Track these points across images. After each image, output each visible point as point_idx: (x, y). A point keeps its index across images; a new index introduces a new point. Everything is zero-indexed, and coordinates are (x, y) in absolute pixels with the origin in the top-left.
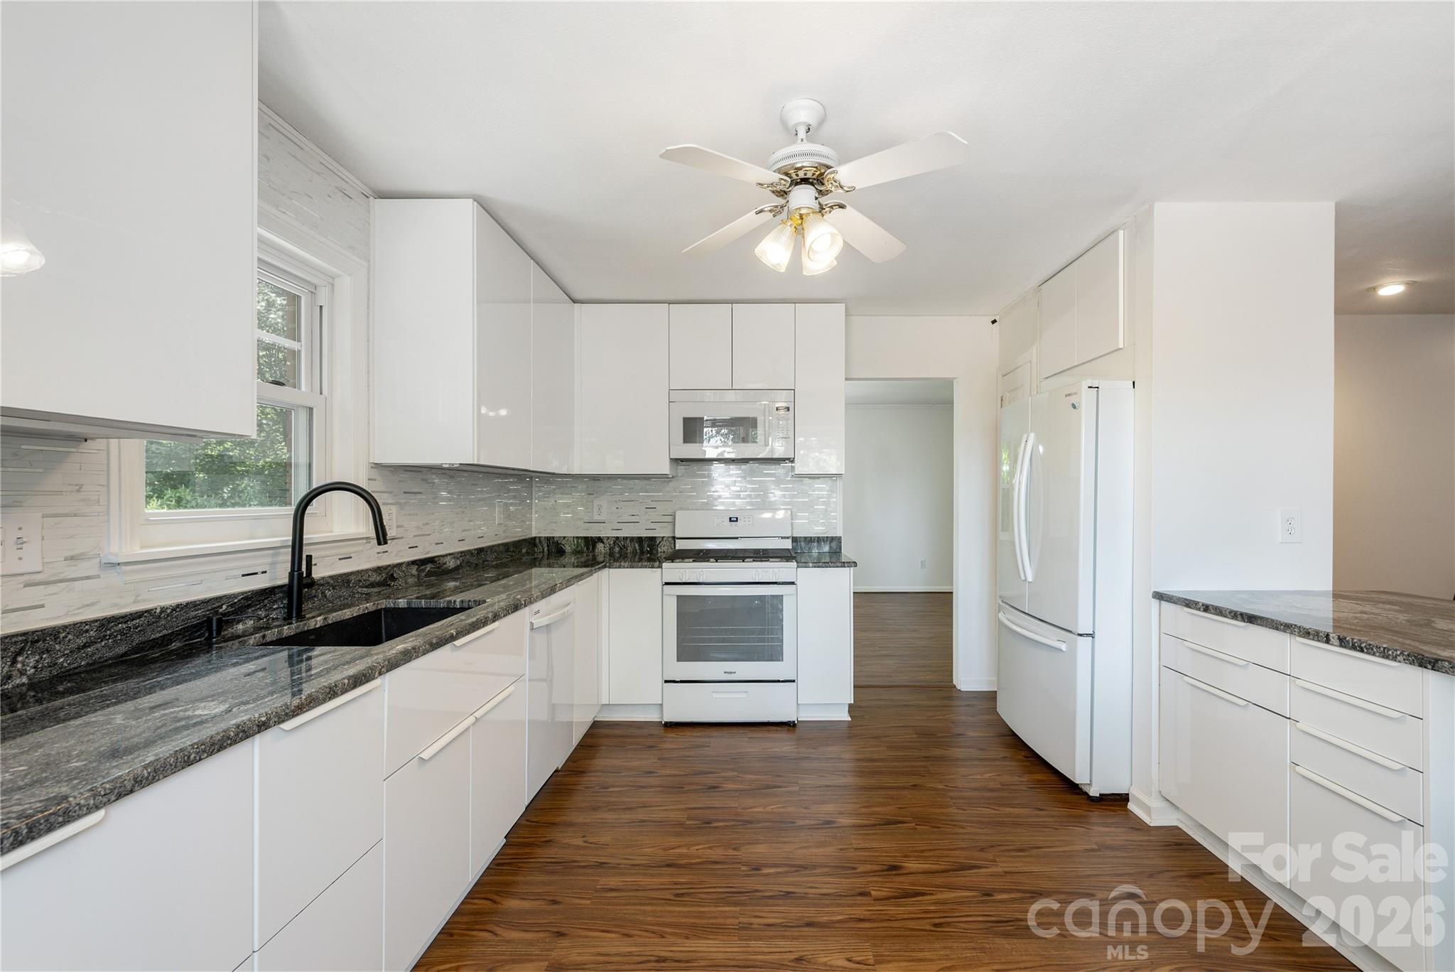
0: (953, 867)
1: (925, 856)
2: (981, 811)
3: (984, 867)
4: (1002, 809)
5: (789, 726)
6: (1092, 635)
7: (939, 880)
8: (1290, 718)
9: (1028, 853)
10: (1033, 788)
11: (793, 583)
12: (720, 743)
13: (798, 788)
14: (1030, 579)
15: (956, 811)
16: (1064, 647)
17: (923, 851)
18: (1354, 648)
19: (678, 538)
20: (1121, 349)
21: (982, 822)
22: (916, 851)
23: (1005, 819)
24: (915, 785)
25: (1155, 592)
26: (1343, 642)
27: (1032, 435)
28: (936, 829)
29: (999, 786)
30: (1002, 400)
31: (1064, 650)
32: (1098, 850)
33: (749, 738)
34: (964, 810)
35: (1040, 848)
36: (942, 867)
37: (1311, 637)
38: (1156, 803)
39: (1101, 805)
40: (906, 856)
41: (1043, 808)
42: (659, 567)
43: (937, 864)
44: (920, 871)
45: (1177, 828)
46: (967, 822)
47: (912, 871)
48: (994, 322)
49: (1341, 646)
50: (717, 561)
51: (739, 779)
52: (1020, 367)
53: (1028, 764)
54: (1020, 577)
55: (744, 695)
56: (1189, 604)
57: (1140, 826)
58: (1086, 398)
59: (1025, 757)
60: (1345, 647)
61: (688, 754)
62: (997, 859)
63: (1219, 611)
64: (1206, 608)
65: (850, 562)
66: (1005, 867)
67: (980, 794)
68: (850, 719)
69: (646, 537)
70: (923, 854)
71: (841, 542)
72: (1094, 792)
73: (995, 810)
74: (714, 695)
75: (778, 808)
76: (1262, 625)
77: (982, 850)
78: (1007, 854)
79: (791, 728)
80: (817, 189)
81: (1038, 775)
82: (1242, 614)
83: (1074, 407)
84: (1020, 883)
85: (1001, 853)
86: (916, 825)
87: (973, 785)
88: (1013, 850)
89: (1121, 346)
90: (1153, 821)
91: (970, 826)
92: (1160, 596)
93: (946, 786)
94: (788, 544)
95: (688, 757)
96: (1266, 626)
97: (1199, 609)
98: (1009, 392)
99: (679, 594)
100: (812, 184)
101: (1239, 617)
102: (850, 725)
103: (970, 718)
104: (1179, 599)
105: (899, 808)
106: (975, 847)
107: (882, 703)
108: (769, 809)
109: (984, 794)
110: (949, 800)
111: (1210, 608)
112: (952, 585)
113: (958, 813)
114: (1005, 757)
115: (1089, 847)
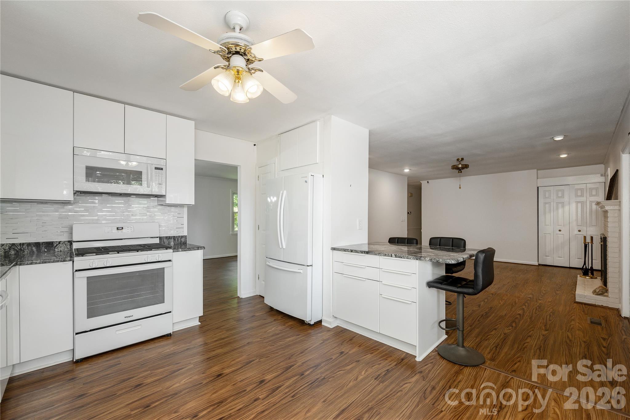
0: (284, 370)
1: (271, 371)
2: (279, 344)
3: (295, 365)
4: (286, 340)
5: (168, 336)
6: (312, 266)
7: (282, 378)
8: (379, 281)
9: (304, 353)
10: (291, 328)
11: (170, 261)
12: (126, 359)
13: (193, 366)
14: (284, 247)
15: (271, 347)
16: (301, 271)
17: (268, 369)
18: (399, 257)
19: (74, 242)
20: (317, 163)
21: (282, 348)
22: (266, 370)
23: (290, 343)
24: (248, 343)
25: (332, 248)
26: (396, 256)
27: (285, 192)
28: (268, 358)
29: (280, 332)
30: (258, 177)
31: (302, 272)
32: (323, 342)
33: (145, 350)
34: (274, 346)
35: (307, 349)
36: (280, 372)
37: (387, 256)
38: (331, 320)
39: (315, 326)
40: (263, 375)
41: (299, 334)
42: (70, 260)
43: (277, 372)
44: (273, 377)
45: (337, 327)
46: (277, 350)
47: (270, 379)
48: (255, 145)
49: (395, 257)
50: (118, 253)
51: (154, 374)
52: (269, 165)
53: (284, 320)
54: (279, 247)
55: (139, 327)
56: (345, 250)
57: (329, 330)
58: (310, 179)
59: (281, 317)
60: (397, 257)
61: (107, 373)
62: (297, 360)
63: (356, 251)
64: (352, 251)
65: (201, 247)
66: (301, 361)
67: (275, 337)
68: (200, 323)
69: (43, 242)
70: (270, 370)
71: (186, 238)
72: (312, 323)
73: (284, 341)
74: (117, 333)
75: (188, 380)
76: (371, 254)
77: (289, 358)
78: (298, 356)
79: (169, 337)
80: (245, 59)
81: (289, 323)
82: (364, 252)
83: (306, 182)
84: (309, 365)
85: (296, 357)
86: (259, 359)
87: (271, 334)
88: (300, 354)
89: (318, 162)
90: (331, 326)
91: (280, 351)
92: (334, 249)
93: (261, 339)
94: (157, 241)
95: (108, 375)
96: (372, 254)
97: (349, 252)
98: (262, 174)
99: (87, 276)
100: (241, 55)
101: (363, 253)
102: (201, 327)
103: (253, 308)
104: (341, 249)
105: (248, 355)
106: (286, 358)
107: (211, 312)
108: (183, 382)
109: (276, 337)
110: (265, 344)
111: (353, 251)
112: (237, 253)
113: (272, 348)
114: (275, 320)
115: (320, 342)
